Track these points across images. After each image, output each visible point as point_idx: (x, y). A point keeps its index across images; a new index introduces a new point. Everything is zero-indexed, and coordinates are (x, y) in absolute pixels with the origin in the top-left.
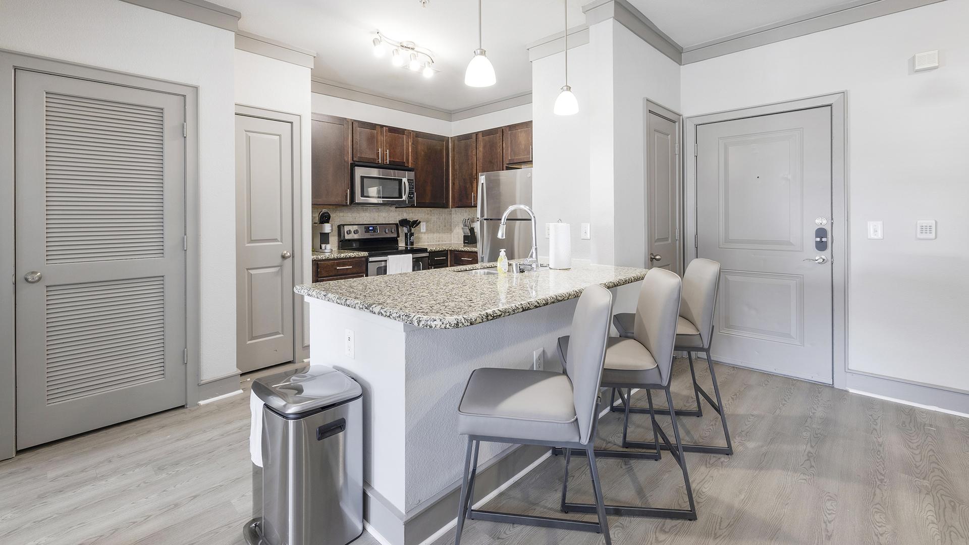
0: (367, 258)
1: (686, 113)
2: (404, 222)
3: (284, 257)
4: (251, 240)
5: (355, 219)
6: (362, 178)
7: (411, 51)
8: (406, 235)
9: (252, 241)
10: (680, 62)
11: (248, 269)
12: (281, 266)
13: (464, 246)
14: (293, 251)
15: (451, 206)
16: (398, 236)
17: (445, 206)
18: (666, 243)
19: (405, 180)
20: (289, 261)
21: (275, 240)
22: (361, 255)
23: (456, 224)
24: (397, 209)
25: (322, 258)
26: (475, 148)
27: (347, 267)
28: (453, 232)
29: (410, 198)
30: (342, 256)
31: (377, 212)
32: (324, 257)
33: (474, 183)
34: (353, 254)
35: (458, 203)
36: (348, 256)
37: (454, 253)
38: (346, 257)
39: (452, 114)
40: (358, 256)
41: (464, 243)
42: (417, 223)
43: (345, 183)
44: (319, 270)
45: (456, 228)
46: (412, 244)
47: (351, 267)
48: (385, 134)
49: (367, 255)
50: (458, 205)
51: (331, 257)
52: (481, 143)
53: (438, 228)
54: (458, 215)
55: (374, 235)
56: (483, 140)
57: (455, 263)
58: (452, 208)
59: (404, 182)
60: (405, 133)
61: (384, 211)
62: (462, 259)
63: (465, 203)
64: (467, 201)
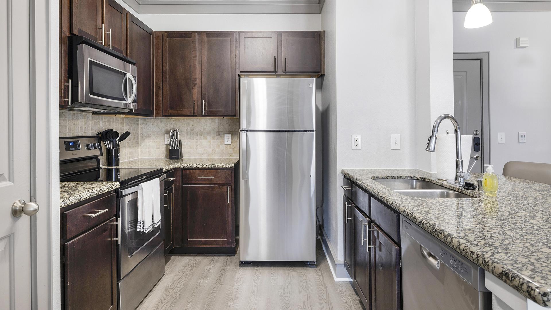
3: (15, 213)
6: (92, 64)
12: (10, 236)
14: (32, 197)
15: (156, 114)
16: (101, 154)
17: (151, 114)
19: (129, 75)
22: (114, 187)
23: (145, 136)
24: (94, 116)
25: (72, 201)
26: (195, 49)
27: (102, 211)
28: (140, 146)
29: (134, 101)
30: (95, 194)
31: (73, 119)
32: (73, 199)
33: (194, 89)
34: (106, 188)
35: (169, 111)
36: (101, 192)
37: (182, 171)
38: (99, 193)
39: (140, 4)
40: (111, 190)
41: (171, 158)
42: (127, 135)
43: (63, 68)
44: (67, 226)
45: (146, 141)
46: (118, 163)
47: (107, 209)
48: (106, 5)
49: (120, 186)
50: (168, 113)
51: (82, 197)
52: (205, 44)
53: (129, 142)
54: (149, 125)
55: (76, 154)
56: (208, 42)
57: (183, 184)
58: (155, 117)
59: (129, 79)
60: (123, 12)
61: (80, 119)
62: (199, 177)
63: (179, 111)
64: (183, 110)
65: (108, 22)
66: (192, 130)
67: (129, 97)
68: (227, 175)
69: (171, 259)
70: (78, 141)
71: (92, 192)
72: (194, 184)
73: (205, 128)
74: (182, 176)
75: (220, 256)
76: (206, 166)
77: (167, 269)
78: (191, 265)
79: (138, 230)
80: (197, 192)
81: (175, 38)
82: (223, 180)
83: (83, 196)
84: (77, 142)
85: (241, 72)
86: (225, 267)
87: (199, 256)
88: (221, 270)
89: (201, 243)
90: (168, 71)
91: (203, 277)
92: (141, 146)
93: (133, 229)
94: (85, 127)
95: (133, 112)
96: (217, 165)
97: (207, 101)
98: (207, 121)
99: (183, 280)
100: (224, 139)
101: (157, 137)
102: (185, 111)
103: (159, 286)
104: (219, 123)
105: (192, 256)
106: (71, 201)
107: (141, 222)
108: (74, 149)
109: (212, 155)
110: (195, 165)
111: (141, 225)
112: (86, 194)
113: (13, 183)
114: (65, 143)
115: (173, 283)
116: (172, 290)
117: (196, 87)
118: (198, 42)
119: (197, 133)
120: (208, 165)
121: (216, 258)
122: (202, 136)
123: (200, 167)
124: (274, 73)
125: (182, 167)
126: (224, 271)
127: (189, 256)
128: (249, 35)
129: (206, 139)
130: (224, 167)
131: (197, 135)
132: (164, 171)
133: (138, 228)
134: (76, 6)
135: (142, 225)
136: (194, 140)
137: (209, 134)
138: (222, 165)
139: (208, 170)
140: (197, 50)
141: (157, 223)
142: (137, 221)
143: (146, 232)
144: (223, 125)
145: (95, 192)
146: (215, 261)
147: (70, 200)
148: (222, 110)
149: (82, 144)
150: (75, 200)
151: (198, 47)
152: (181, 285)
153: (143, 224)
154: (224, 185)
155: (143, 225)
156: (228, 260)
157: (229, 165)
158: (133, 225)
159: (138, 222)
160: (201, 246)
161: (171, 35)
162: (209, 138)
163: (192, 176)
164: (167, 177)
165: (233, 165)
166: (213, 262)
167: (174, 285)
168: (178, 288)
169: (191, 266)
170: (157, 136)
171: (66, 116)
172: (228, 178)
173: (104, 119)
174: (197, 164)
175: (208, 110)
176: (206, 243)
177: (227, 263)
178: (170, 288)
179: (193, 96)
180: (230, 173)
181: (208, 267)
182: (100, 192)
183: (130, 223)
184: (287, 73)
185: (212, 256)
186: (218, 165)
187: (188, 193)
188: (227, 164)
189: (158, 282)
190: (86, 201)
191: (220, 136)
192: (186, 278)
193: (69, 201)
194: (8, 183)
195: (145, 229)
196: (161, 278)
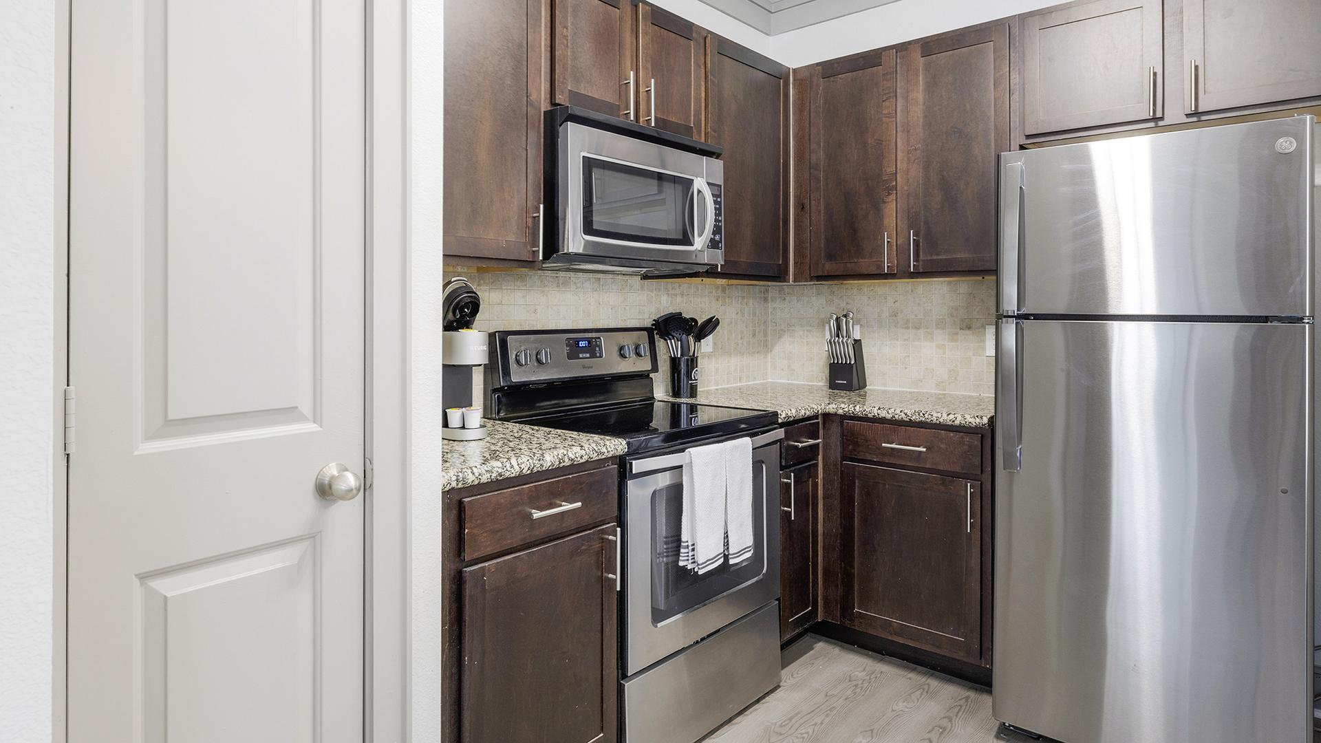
0: (622, 463)
2: (671, 325)
3: (325, 491)
4: (168, 422)
5: (535, 311)
6: (590, 165)
8: (674, 363)
9: (172, 426)
11: (144, 577)
12: (313, 538)
13: (832, 398)
14: (367, 460)
15: (795, 275)
16: (655, 369)
17: (779, 275)
19: (699, 184)
20: (346, 514)
21: (288, 413)
22: (606, 451)
23: (783, 328)
24: (646, 282)
25: (480, 477)
26: (891, 95)
27: (567, 507)
28: (771, 351)
29: (714, 244)
30: (549, 464)
31: (594, 290)
32: (484, 472)
33: (885, 202)
34: (583, 452)
35: (823, 265)
36: (566, 460)
37: (842, 423)
38: (560, 463)
39: (771, 13)
40: (597, 458)
41: (833, 385)
42: (711, 325)
43: (529, 181)
44: (466, 531)
45: (782, 340)
46: (693, 392)
47: (579, 504)
48: (644, 28)
49: (626, 450)
50: (823, 272)
51: (509, 469)
52: (917, 76)
53: (740, 342)
54: (790, 302)
55: (592, 367)
56: (927, 67)
57: (844, 458)
58: (794, 281)
59: (699, 192)
60: (694, 35)
61: (612, 289)
62: (883, 445)
63: (848, 265)
64: (861, 260)
65: (649, 66)
66: (895, 314)
67: (700, 235)
68: (966, 447)
69: (813, 649)
70: (599, 338)
71: (539, 460)
72: (871, 462)
73: (929, 308)
74: (842, 435)
75: (949, 681)
76: (903, 415)
77: (792, 675)
78: (854, 683)
79: (681, 564)
80: (881, 486)
81: (840, 76)
82: (956, 461)
83: (512, 467)
84: (596, 342)
85: (1028, 137)
86: (951, 721)
87: (890, 663)
88: (934, 728)
89: (891, 628)
90: (822, 163)
91: (872, 731)
92: (773, 352)
93: (670, 559)
94: (625, 308)
95: (719, 270)
96: (935, 415)
97: (922, 232)
98: (936, 289)
99: (818, 720)
100: (984, 341)
101: (807, 331)
102: (865, 265)
103: (754, 714)
104: (970, 294)
105: (871, 657)
106: (477, 474)
107: (690, 544)
108: (588, 355)
109: (949, 384)
110: (875, 411)
111: (688, 553)
112: (522, 463)
113: (321, 427)
114: (569, 342)
115: (791, 719)
116: (782, 737)
117: (893, 197)
118: (898, 71)
119: (908, 321)
120: (909, 414)
121: (934, 683)
122: (921, 331)
123: (889, 416)
124: (1152, 124)
125: (840, 412)
126: (941, 733)
127: (862, 654)
128: (1056, 18)
129: (933, 338)
130: (957, 422)
131: (908, 328)
132: (780, 421)
133: (681, 558)
134: (563, 43)
135: (690, 554)
136: (897, 340)
137: (941, 324)
138: (952, 417)
139: (912, 427)
140: (898, 94)
141: (739, 553)
142: (679, 540)
143: (700, 572)
144: (982, 300)
145: (548, 461)
146: (927, 692)
147: (473, 474)
148: (966, 256)
149: (608, 346)
150: (489, 475)
151: (899, 86)
152: (806, 733)
153: (693, 550)
154: (955, 475)
155: (692, 553)
156: (967, 701)
157: (975, 422)
158: (672, 548)
159: (682, 544)
160: (890, 638)
161: (829, 69)
162: (941, 336)
163: (866, 440)
164: (788, 436)
165: (985, 420)
166: (922, 694)
167: (790, 724)
168: (797, 738)
169: (856, 686)
170: (808, 328)
171: (579, 285)
172: (971, 456)
173: (672, 289)
174: (879, 409)
175: (925, 259)
176: (901, 631)
177: (960, 710)
178: (777, 730)
179: (886, 221)
180: (976, 442)
181: (901, 705)
182: (564, 462)
183: (666, 543)
184: (1204, 118)
185: (925, 674)
186: (939, 415)
187: (857, 484)
188: (968, 417)
189: (758, 701)
190: (521, 479)
191: (971, 332)
192: (827, 715)
193: (471, 474)
194: (312, 427)
195: (698, 565)
196: (768, 693)
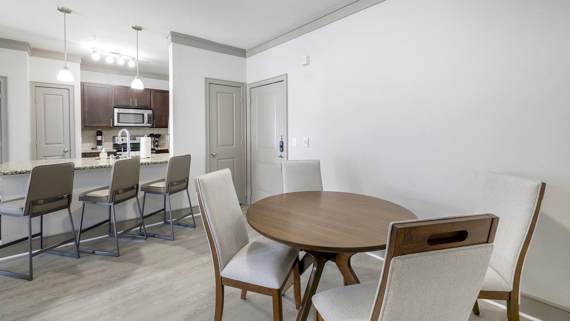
1: (248, 82)
3: (64, 152)
6: (118, 113)
7: (118, 55)
9: (47, 144)
10: (245, 56)
11: (44, 157)
12: (63, 155)
14: (70, 149)
18: (232, 147)
19: (145, 114)
21: (60, 143)
